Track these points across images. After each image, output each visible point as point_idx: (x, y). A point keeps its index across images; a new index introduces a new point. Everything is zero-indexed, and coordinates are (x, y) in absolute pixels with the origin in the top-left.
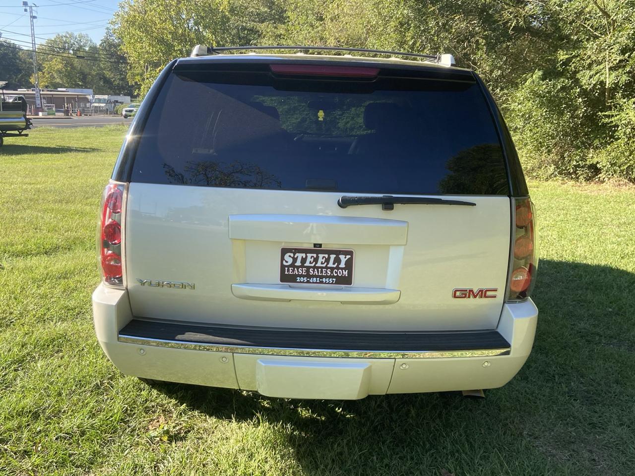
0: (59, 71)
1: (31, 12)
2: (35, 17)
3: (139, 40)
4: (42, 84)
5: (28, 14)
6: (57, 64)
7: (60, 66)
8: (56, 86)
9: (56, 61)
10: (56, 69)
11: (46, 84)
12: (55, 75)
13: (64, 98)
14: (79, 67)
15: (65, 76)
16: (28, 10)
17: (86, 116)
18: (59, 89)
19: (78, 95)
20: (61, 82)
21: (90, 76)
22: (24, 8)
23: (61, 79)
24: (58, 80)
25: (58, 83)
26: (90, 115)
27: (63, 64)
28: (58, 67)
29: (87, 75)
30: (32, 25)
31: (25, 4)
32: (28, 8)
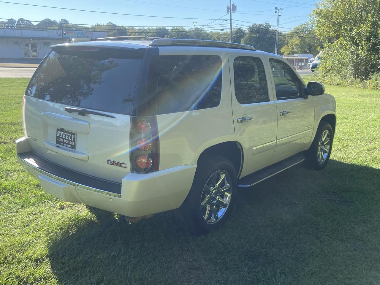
0: (297, 45)
1: (279, 13)
2: (280, 16)
3: (323, 25)
4: (287, 52)
5: (277, 14)
6: (296, 41)
7: (297, 42)
8: (294, 53)
9: (296, 39)
10: (295, 43)
11: (289, 52)
12: (294, 47)
13: (294, 60)
14: (308, 42)
15: (300, 47)
16: (277, 12)
17: (301, 70)
18: (294, 55)
19: (302, 58)
20: (297, 51)
21: (314, 47)
22: (275, 11)
23: (297, 49)
24: (295, 50)
25: (295, 52)
26: (303, 70)
27: (299, 40)
28: (296, 42)
29: (312, 46)
30: (278, 20)
31: (276, 8)
32: (277, 11)
